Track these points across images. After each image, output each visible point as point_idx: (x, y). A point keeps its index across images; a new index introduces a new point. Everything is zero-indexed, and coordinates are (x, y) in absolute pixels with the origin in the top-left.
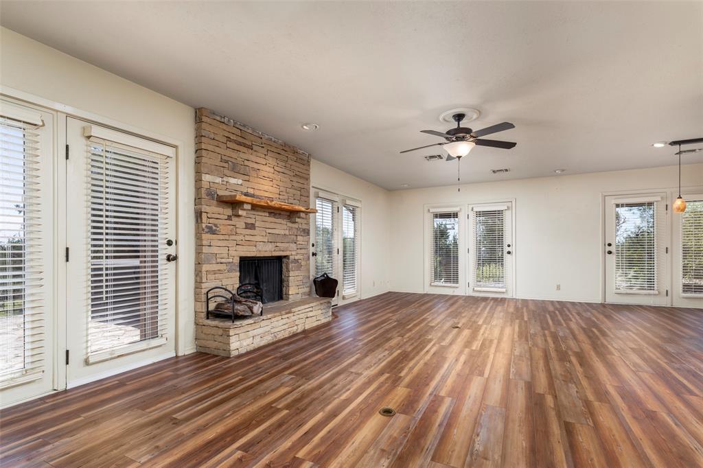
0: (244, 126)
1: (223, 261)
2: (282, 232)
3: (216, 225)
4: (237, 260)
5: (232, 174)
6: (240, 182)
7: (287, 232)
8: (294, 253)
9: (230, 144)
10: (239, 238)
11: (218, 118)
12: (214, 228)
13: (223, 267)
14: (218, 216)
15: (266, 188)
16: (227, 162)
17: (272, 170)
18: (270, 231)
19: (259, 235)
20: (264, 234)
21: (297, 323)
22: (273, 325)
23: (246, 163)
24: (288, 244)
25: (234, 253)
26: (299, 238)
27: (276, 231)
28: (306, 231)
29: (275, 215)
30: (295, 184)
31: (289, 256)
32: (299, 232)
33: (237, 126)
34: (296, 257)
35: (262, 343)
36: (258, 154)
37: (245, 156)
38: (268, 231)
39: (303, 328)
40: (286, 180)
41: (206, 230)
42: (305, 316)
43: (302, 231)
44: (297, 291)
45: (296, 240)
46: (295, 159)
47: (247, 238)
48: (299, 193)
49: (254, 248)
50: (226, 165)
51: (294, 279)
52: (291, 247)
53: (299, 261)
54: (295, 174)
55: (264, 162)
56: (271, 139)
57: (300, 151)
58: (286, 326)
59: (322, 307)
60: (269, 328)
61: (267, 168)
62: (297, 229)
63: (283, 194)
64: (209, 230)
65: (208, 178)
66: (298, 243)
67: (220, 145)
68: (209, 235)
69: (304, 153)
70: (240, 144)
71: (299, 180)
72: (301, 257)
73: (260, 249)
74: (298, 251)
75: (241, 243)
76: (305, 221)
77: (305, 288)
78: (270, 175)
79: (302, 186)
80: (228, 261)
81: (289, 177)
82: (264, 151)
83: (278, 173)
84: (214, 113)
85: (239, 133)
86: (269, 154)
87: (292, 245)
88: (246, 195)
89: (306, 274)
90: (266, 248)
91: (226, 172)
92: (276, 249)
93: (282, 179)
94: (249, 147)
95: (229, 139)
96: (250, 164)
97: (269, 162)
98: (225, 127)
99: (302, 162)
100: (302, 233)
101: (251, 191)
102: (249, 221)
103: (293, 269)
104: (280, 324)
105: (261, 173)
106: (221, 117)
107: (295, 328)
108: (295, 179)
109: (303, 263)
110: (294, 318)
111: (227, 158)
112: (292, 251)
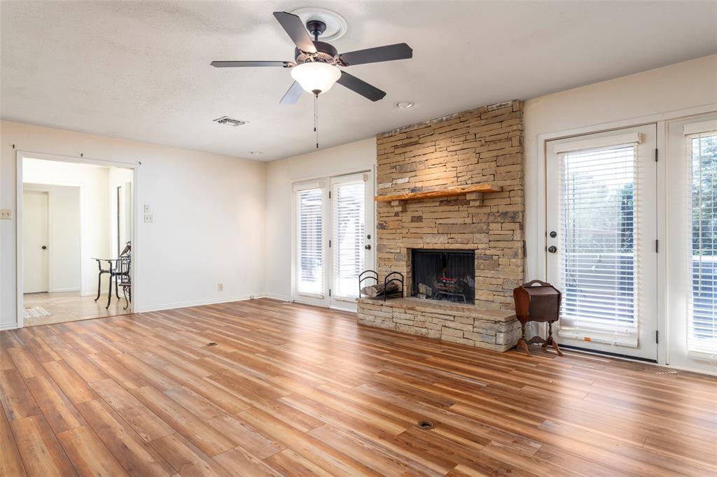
0: (410, 126)
1: (392, 251)
2: (460, 221)
3: (385, 222)
4: (404, 251)
5: (400, 175)
6: (407, 180)
7: (468, 221)
8: (480, 246)
9: (397, 151)
10: (405, 231)
11: (387, 135)
12: (385, 224)
13: (391, 256)
14: (387, 215)
15: (436, 176)
16: (395, 167)
17: (445, 153)
18: (441, 221)
19: (425, 227)
20: (433, 225)
21: (427, 325)
22: (395, 315)
23: (413, 160)
24: (471, 235)
25: (402, 245)
26: (492, 226)
27: (450, 221)
28: (512, 215)
29: (448, 203)
30: (485, 155)
31: (474, 250)
32: (493, 217)
33: (403, 131)
34: (488, 252)
35: (383, 326)
36: (426, 145)
37: (411, 154)
38: (438, 221)
39: (437, 336)
40: (467, 155)
41: (379, 227)
42: (441, 324)
43: (499, 216)
44: (491, 298)
45: (486, 229)
46: (483, 122)
47: (413, 230)
48: (494, 164)
49: (421, 241)
50: (394, 170)
51: (484, 280)
52: (476, 238)
53: (494, 257)
54: (483, 142)
55: (432, 149)
56: (442, 121)
57: (492, 108)
58: (411, 323)
59: (477, 323)
60: (390, 315)
61: (437, 154)
62: (489, 214)
63: (463, 174)
64: (381, 226)
65: (381, 186)
66: (491, 232)
67: (389, 155)
68: (381, 230)
69: (501, 106)
70: (406, 145)
71: (493, 147)
72: (499, 253)
73: (428, 241)
74: (492, 244)
75: (406, 235)
76: (508, 201)
77: (508, 298)
78: (441, 160)
79: (500, 153)
80: (395, 251)
81: (473, 150)
82: (433, 138)
83: (454, 153)
84: (384, 133)
85: (404, 136)
86: (442, 136)
87: (478, 236)
88: (413, 190)
89: (511, 278)
90: (435, 241)
91: (394, 176)
92: (450, 241)
93: (461, 157)
94: (417, 143)
95: (396, 147)
96: (417, 159)
97: (439, 146)
98: (392, 139)
99: (498, 119)
100: (499, 219)
101: (419, 185)
102: (416, 214)
103: (482, 267)
104: (402, 317)
105: (430, 163)
106: (389, 132)
107: (424, 331)
108: (485, 148)
109: (502, 261)
110: (423, 319)
111: (394, 164)
112: (479, 244)
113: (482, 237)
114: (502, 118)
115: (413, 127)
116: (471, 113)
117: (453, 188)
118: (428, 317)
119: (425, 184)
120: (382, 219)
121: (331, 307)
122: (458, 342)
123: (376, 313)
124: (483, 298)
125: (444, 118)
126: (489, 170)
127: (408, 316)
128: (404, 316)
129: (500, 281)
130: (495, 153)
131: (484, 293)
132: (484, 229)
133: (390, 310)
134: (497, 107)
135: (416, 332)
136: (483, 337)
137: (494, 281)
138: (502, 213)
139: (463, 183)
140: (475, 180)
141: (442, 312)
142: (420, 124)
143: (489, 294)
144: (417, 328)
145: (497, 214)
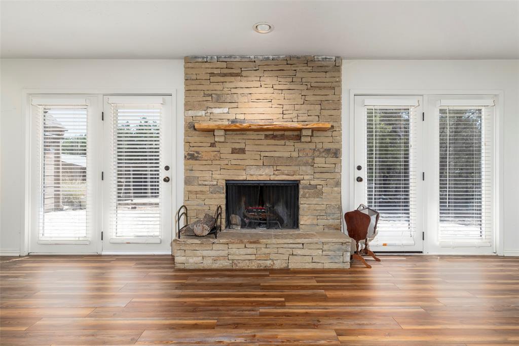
0: (230, 57)
1: (206, 183)
2: (287, 155)
3: (198, 153)
4: (222, 183)
5: (217, 105)
6: (226, 110)
7: (295, 154)
9: (213, 79)
10: (222, 163)
11: (200, 60)
12: (196, 155)
13: (205, 189)
14: (200, 145)
15: (261, 111)
16: (211, 95)
17: (271, 90)
18: (266, 154)
19: (249, 159)
20: (258, 157)
21: (272, 257)
22: (231, 251)
23: (234, 91)
24: (297, 168)
25: (218, 177)
26: (317, 160)
27: (277, 154)
28: (334, 151)
29: (274, 137)
30: (310, 98)
31: (299, 181)
32: (318, 152)
33: (221, 60)
34: (312, 183)
35: (215, 266)
36: (250, 79)
37: (232, 85)
38: (263, 154)
39: (284, 265)
40: (294, 96)
41: (188, 157)
42: (288, 253)
43: (323, 152)
44: (315, 222)
45: (312, 162)
46: (309, 69)
47: (234, 162)
48: (318, 107)
49: (244, 173)
50: (210, 98)
51: (309, 207)
52: (302, 170)
53: (318, 186)
54: (309, 86)
55: (258, 84)
56: (268, 59)
57: (317, 58)
58: (253, 257)
59: (325, 247)
60: (225, 253)
61: (263, 90)
62: (314, 150)
63: (289, 112)
64: (191, 157)
65: (191, 113)
66: (315, 165)
67: (203, 82)
68: (191, 162)
69: (326, 58)
70: (225, 75)
71: (318, 92)
72: (322, 183)
73: (252, 173)
74: (317, 175)
75: (226, 167)
76: (330, 139)
77: (331, 220)
78: (268, 96)
79: (324, 98)
80: (211, 183)
81: (300, 92)
82: (258, 73)
83: (280, 92)
84: (196, 57)
85: (224, 65)
86: (266, 74)
87: (304, 168)
88: (233, 122)
89: (333, 204)
90: (261, 173)
91: (210, 104)
92: (276, 173)
93: (287, 96)
94: (237, 75)
95: (212, 74)
96: (239, 91)
97: (265, 83)
98: (207, 65)
99: (323, 69)
100: (323, 154)
101: (241, 117)
102: (237, 146)
103: (307, 195)
104: (242, 253)
105: (254, 97)
106: (203, 58)
107: (269, 263)
108: (310, 92)
109: (325, 189)
110: (267, 251)
111: (210, 92)
112: (305, 176)
113: (309, 169)
114: (327, 69)
115: (235, 58)
116: (298, 58)
117: (279, 123)
118: (273, 248)
119: (248, 117)
120: (193, 149)
121: (103, 253)
122: (307, 267)
123: (205, 253)
124: (308, 222)
125: (271, 57)
126: (314, 111)
127: (249, 251)
128: (243, 251)
129: (324, 207)
130: (319, 98)
131: (309, 219)
132: (310, 162)
133: (225, 247)
134: (323, 59)
135: (259, 265)
136: (332, 258)
137: (318, 208)
138: (326, 149)
139: (289, 120)
140: (300, 119)
141: (291, 241)
142: (242, 57)
143: (314, 219)
144: (259, 262)
145: (322, 150)
